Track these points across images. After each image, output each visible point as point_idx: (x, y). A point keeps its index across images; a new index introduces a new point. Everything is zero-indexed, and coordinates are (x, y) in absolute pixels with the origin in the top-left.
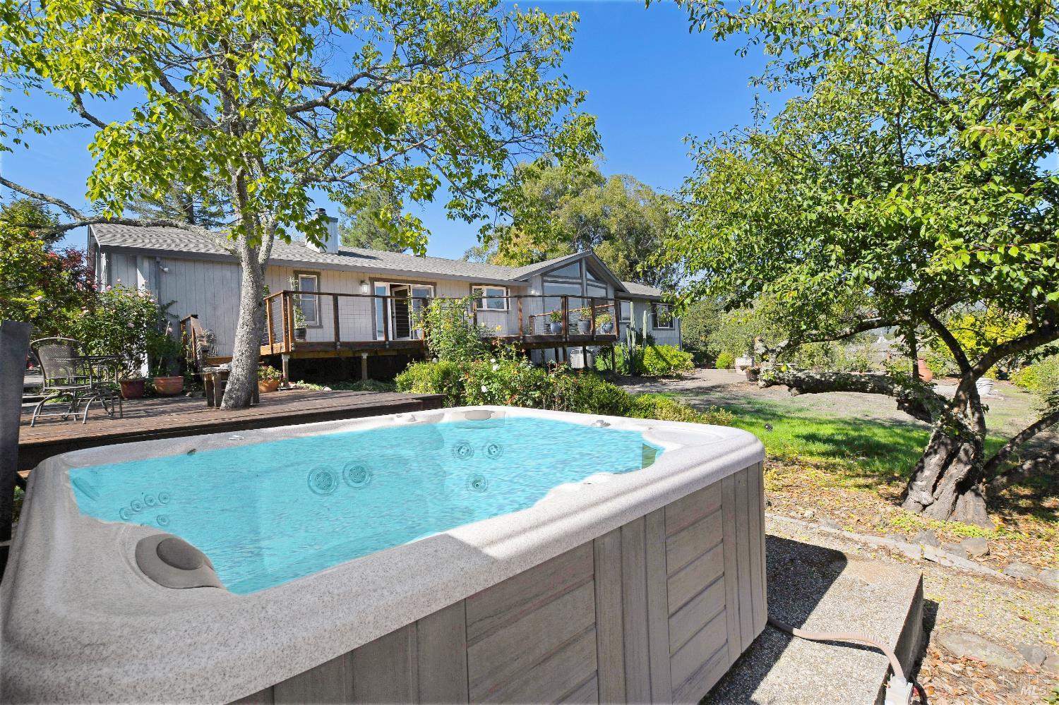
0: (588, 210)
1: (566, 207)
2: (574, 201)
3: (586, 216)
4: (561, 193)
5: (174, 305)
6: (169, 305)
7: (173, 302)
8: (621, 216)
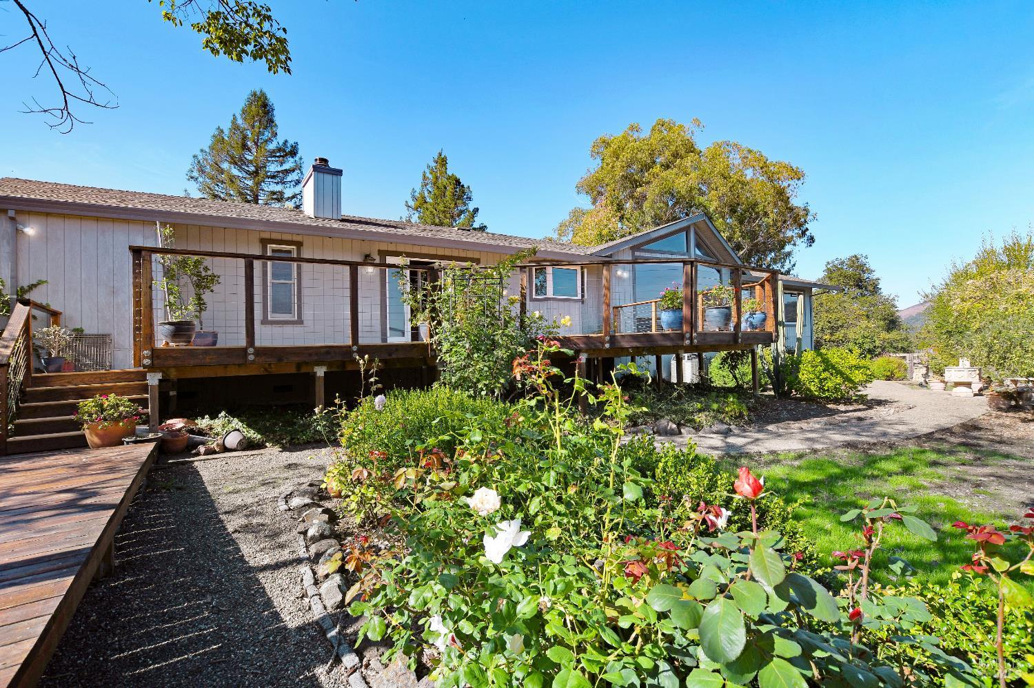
0: (681, 184)
1: (655, 182)
2: (664, 174)
3: (679, 192)
4: (647, 167)
5: (42, 288)
6: (32, 287)
7: (39, 283)
8: (723, 190)
